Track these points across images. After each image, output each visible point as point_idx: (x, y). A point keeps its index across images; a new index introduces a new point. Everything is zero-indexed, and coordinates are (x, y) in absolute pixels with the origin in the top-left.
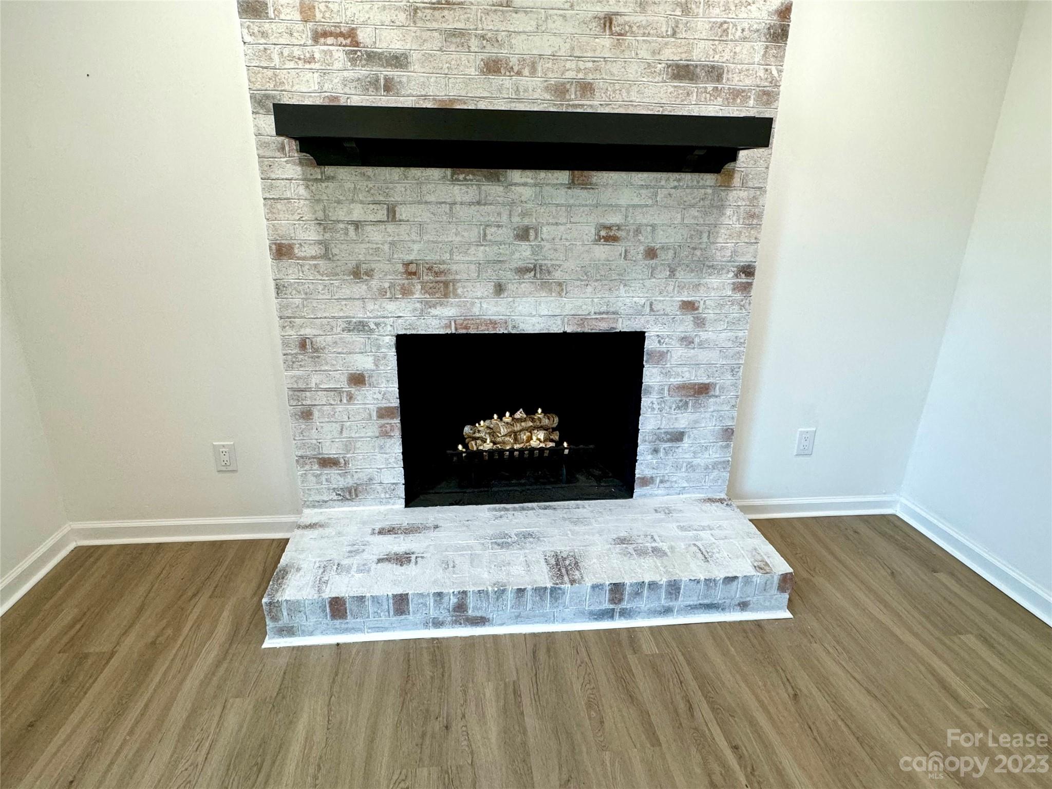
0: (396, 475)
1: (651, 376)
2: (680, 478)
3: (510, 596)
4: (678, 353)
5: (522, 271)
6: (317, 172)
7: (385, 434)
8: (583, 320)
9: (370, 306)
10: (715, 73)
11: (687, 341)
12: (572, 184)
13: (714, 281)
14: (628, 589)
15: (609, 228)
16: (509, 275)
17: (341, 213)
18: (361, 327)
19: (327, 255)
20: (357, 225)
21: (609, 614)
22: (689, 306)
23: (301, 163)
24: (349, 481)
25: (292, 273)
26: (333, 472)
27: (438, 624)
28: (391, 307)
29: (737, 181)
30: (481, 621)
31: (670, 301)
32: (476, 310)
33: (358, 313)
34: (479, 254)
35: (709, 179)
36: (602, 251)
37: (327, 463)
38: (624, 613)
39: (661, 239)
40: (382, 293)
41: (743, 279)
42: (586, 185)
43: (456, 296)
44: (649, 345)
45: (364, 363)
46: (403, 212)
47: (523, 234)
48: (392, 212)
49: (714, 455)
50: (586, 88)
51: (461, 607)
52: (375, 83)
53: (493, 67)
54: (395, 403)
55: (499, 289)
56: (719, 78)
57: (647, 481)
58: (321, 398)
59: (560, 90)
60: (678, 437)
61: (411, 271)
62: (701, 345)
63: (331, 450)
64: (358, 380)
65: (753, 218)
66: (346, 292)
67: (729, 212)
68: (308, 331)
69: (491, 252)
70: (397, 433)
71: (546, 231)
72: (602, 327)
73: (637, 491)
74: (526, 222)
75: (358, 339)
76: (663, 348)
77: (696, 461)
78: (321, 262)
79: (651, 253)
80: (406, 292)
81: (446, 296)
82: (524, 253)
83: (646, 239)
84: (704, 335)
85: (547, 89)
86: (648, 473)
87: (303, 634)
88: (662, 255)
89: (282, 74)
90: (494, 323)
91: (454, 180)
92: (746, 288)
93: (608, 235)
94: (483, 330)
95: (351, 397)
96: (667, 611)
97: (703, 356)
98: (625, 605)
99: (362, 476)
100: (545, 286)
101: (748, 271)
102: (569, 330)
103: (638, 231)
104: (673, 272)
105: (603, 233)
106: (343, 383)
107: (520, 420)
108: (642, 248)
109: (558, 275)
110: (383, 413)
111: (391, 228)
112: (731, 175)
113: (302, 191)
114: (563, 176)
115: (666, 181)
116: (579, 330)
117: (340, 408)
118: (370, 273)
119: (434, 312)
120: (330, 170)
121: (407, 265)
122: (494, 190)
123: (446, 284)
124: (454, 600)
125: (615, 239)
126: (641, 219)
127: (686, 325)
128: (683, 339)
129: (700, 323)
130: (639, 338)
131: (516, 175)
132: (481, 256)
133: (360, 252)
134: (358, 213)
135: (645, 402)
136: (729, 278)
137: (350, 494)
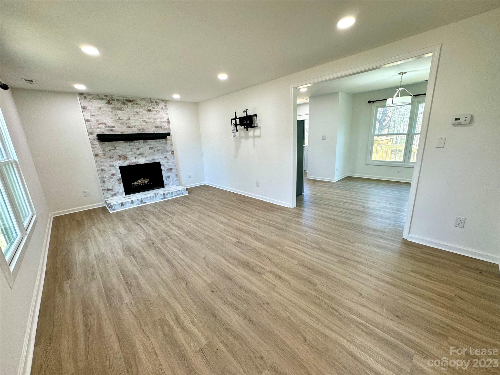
0: (123, 190)
1: (163, 168)
2: (171, 183)
3: (149, 198)
4: (166, 164)
5: (139, 155)
6: (101, 143)
7: (120, 183)
8: (150, 161)
9: (114, 162)
10: (161, 127)
11: (167, 162)
12: (144, 142)
13: (168, 153)
14: (166, 194)
15: (151, 147)
16: (137, 155)
17: (106, 149)
18: (113, 166)
19: (105, 155)
20: (109, 150)
21: (164, 198)
22: (166, 157)
23: (98, 142)
24: (114, 193)
25: (98, 159)
26: (110, 192)
27: (139, 204)
28: (118, 162)
29: (168, 140)
30: (145, 203)
31: (163, 157)
32: (132, 161)
33: (112, 164)
34: (131, 153)
35: (164, 140)
36: (151, 151)
37: (109, 190)
38: (166, 198)
39: (159, 148)
40: (116, 160)
41: (172, 153)
42: (146, 142)
43: (128, 159)
44: (161, 163)
45: (114, 172)
46: (117, 148)
47: (138, 149)
48: (115, 148)
49: (175, 179)
50: (143, 129)
51: (142, 201)
52: (110, 130)
53: (129, 127)
54: (121, 178)
55: (136, 158)
56: (162, 127)
57: (166, 185)
58: (107, 179)
59: (140, 130)
60: (169, 177)
61: (120, 156)
62: (169, 163)
63: (109, 188)
64: (113, 175)
65: (172, 144)
66: (109, 161)
67: (168, 144)
68: (102, 168)
69: (133, 152)
70: (122, 183)
71: (141, 149)
72: (153, 162)
73: (165, 186)
74: (138, 148)
75: (112, 168)
76: (163, 164)
77: (173, 180)
78: (104, 157)
79: (158, 150)
80: (120, 160)
81: (127, 160)
82: (138, 152)
83: (157, 149)
84: (169, 161)
85: (137, 130)
86: (166, 183)
87: (117, 210)
88: (160, 151)
89: (94, 130)
90: (136, 163)
91: (125, 143)
92: (173, 154)
93: (151, 149)
94: (134, 164)
95: (112, 178)
96: (172, 196)
97: (169, 164)
98: (166, 197)
99: (116, 191)
100: (143, 156)
101: (173, 152)
102: (148, 163)
103: (155, 148)
104: (162, 153)
105: (150, 148)
106: (110, 175)
107: (142, 180)
108: (157, 150)
109: (145, 155)
110: (119, 180)
111: (115, 150)
112: (167, 139)
113: (99, 146)
114: (142, 141)
115: (158, 141)
116: (150, 162)
117: (111, 180)
118: (113, 157)
119: (125, 162)
120: (103, 143)
121: (119, 155)
122: (132, 144)
123: (126, 158)
124: (140, 200)
125: (152, 149)
126: (155, 146)
127: (166, 160)
128: (166, 162)
129: (168, 159)
130: (159, 163)
131: (135, 141)
132: (132, 153)
133: (111, 154)
134: (109, 148)
135: (163, 172)
136: (170, 153)
137: (114, 195)
